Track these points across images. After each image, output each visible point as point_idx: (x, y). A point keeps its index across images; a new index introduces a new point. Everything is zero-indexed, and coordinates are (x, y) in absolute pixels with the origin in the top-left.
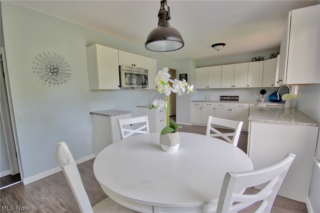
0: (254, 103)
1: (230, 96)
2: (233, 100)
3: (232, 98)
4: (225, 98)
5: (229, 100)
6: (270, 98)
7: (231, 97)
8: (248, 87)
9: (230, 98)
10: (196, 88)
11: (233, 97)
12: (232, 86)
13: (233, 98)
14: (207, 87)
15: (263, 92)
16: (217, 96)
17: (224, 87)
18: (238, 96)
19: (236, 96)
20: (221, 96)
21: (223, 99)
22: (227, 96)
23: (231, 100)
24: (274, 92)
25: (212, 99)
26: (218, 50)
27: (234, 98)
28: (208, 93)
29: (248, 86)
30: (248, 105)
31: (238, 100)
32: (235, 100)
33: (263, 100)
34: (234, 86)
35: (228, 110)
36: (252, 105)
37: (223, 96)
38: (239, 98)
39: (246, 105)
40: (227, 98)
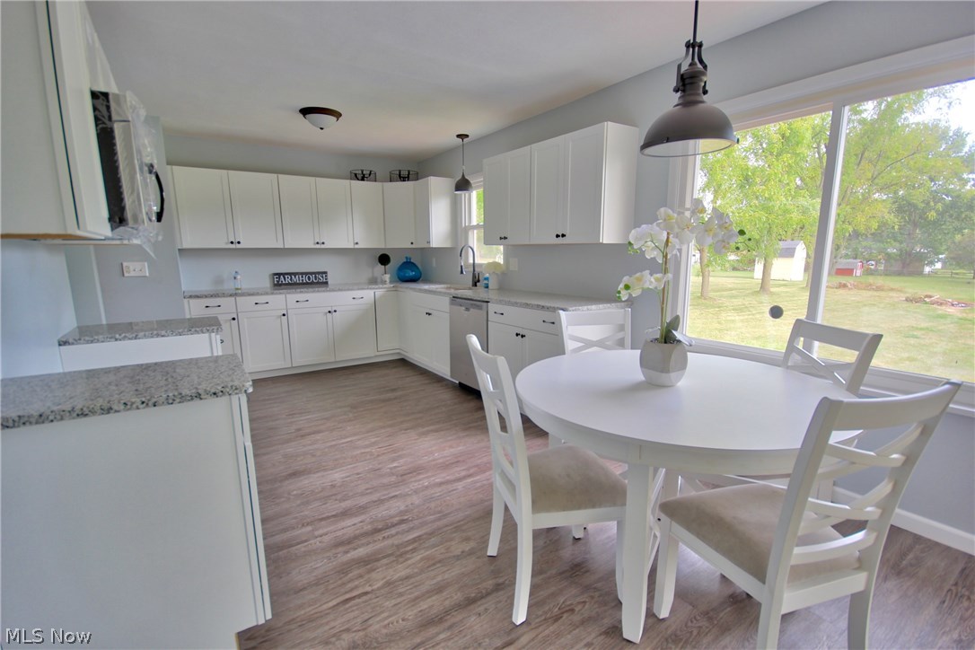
0: (385, 288)
1: (302, 274)
2: (312, 283)
3: (309, 278)
4: (288, 280)
5: (303, 284)
6: (402, 274)
7: (306, 274)
8: (356, 246)
9: (305, 279)
11: (312, 273)
13: (312, 278)
14: (232, 243)
15: (384, 259)
16: (257, 275)
17: (290, 244)
18: (325, 273)
19: (319, 273)
20: (276, 274)
21: (282, 282)
22: (295, 274)
23: (307, 283)
24: (405, 261)
25: (244, 283)
26: (322, 129)
27: (316, 277)
28: (226, 267)
29: (357, 244)
30: (371, 292)
31: (327, 283)
32: (318, 283)
33: (387, 277)
34: (323, 243)
35: (326, 314)
36: (379, 292)
37: (282, 274)
38: (328, 277)
39: (368, 295)
40: (295, 279)
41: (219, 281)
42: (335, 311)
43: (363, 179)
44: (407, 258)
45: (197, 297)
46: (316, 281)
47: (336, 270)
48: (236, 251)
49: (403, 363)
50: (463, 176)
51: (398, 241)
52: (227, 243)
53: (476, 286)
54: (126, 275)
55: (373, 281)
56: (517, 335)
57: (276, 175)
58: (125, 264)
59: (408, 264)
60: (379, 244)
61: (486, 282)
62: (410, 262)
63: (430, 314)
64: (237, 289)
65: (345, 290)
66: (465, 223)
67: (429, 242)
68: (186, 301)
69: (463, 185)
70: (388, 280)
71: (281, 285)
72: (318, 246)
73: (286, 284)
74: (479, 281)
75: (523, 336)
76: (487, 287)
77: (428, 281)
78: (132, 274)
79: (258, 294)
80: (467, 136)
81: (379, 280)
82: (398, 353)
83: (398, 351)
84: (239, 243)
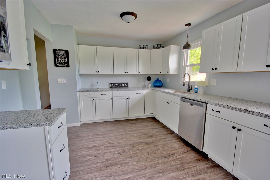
0: (149, 90)
2: (123, 87)
3: (122, 85)
4: (115, 86)
5: (120, 87)
6: (155, 84)
7: (121, 83)
8: (139, 74)
9: (121, 85)
10: (81, 73)
11: (123, 83)
12: (125, 72)
14: (96, 72)
15: (149, 79)
16: (105, 83)
17: (116, 73)
18: (128, 83)
19: (125, 83)
20: (111, 83)
21: (113, 86)
22: (117, 83)
23: (121, 87)
24: (157, 79)
25: (100, 86)
26: (128, 23)
27: (124, 85)
28: (95, 80)
29: (139, 72)
30: (144, 91)
31: (128, 87)
32: (125, 87)
33: (150, 85)
34: (127, 72)
35: (126, 99)
36: (147, 92)
37: (113, 83)
38: (129, 85)
39: (142, 92)
40: (117, 85)
41: (92, 85)
42: (130, 98)
43: (143, 49)
44: (157, 78)
45: (82, 91)
46: (124, 86)
47: (131, 82)
48: (97, 75)
49: (154, 119)
50: (187, 42)
51: (155, 72)
52: (94, 72)
53: (189, 91)
54: (59, 83)
55: (144, 87)
56: (234, 128)
57: (113, 47)
58: (59, 79)
59: (158, 80)
60: (148, 73)
61: (196, 90)
62: (159, 80)
63: (168, 103)
64: (97, 88)
65: (134, 90)
66: (184, 64)
67: (168, 72)
68: (78, 93)
69: (187, 46)
70: (150, 86)
71: (112, 87)
72: (125, 73)
73: (114, 87)
74: (191, 89)
75: (239, 130)
76: (197, 92)
77: (165, 87)
78: (61, 83)
79: (102, 91)
80: (190, 24)
81: (146, 86)
82: (153, 115)
83: (152, 114)
84: (98, 72)
